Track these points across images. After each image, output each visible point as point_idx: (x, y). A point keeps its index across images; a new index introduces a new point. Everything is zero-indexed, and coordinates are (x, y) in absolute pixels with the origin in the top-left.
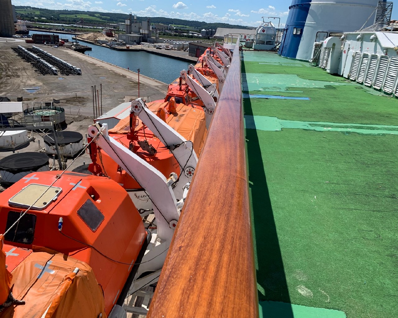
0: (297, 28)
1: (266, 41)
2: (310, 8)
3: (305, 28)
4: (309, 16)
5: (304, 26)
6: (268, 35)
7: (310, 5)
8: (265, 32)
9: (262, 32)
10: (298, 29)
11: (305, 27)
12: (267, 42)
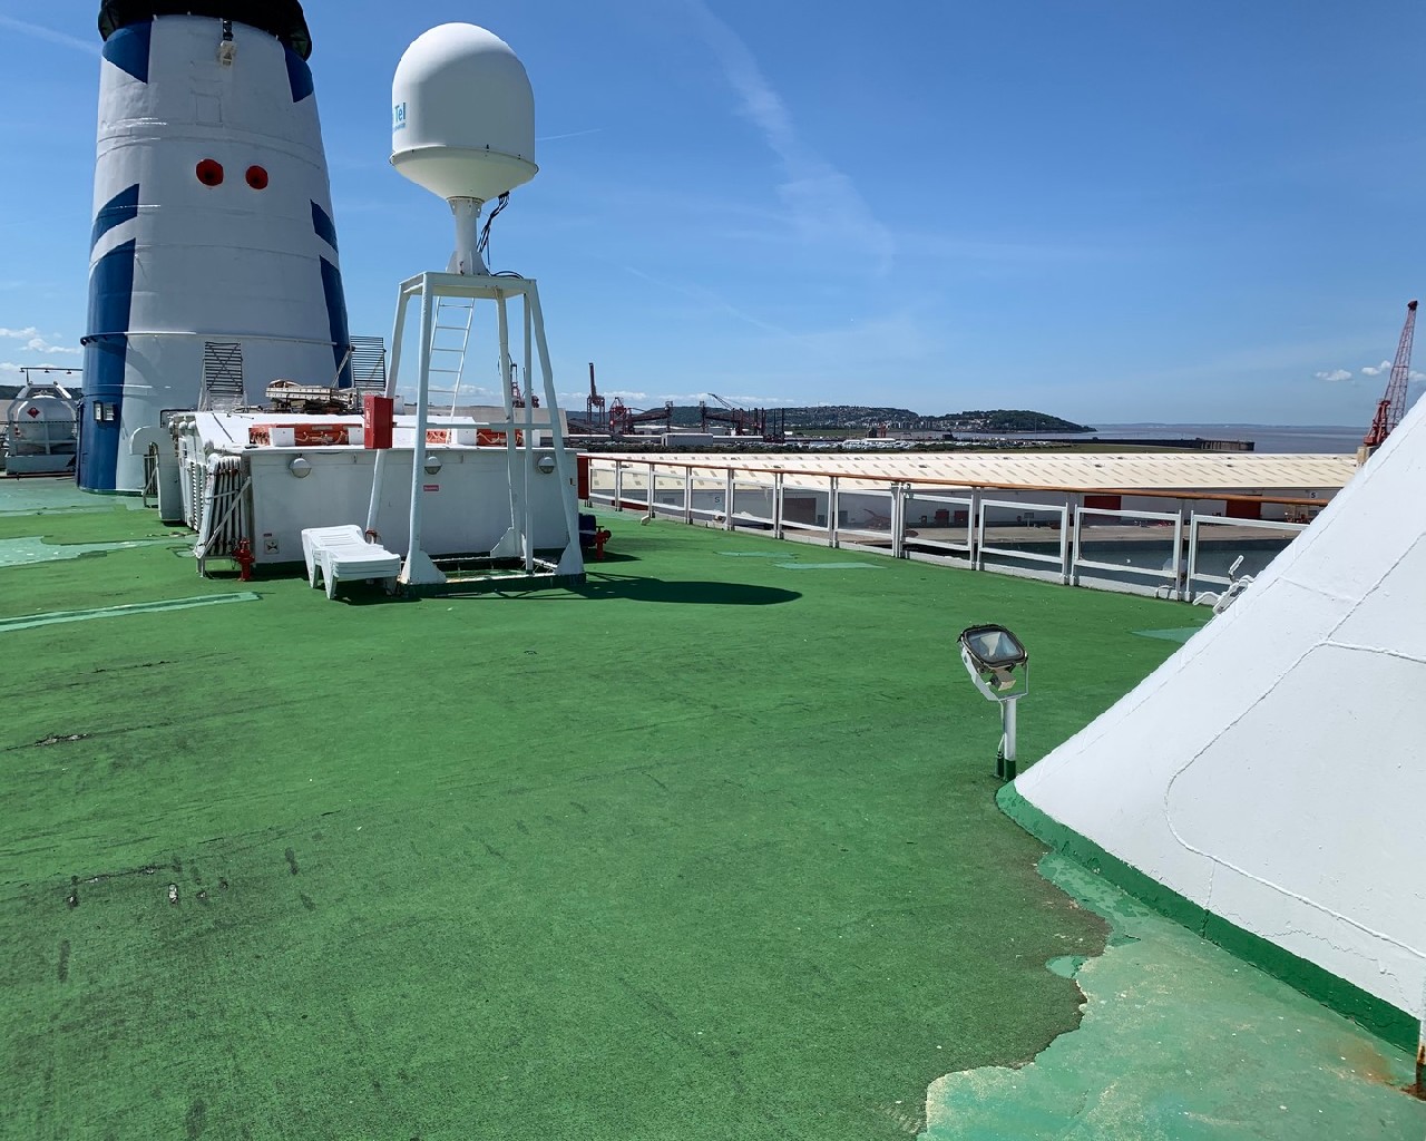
0: (101, 404)
1: (47, 443)
2: (128, 347)
3: (125, 401)
4: (128, 367)
5: (122, 396)
6: (50, 424)
7: (125, 338)
8: (40, 417)
9: (30, 418)
10: (105, 407)
11: (124, 399)
12: (51, 448)
